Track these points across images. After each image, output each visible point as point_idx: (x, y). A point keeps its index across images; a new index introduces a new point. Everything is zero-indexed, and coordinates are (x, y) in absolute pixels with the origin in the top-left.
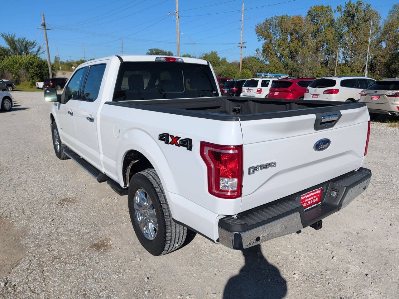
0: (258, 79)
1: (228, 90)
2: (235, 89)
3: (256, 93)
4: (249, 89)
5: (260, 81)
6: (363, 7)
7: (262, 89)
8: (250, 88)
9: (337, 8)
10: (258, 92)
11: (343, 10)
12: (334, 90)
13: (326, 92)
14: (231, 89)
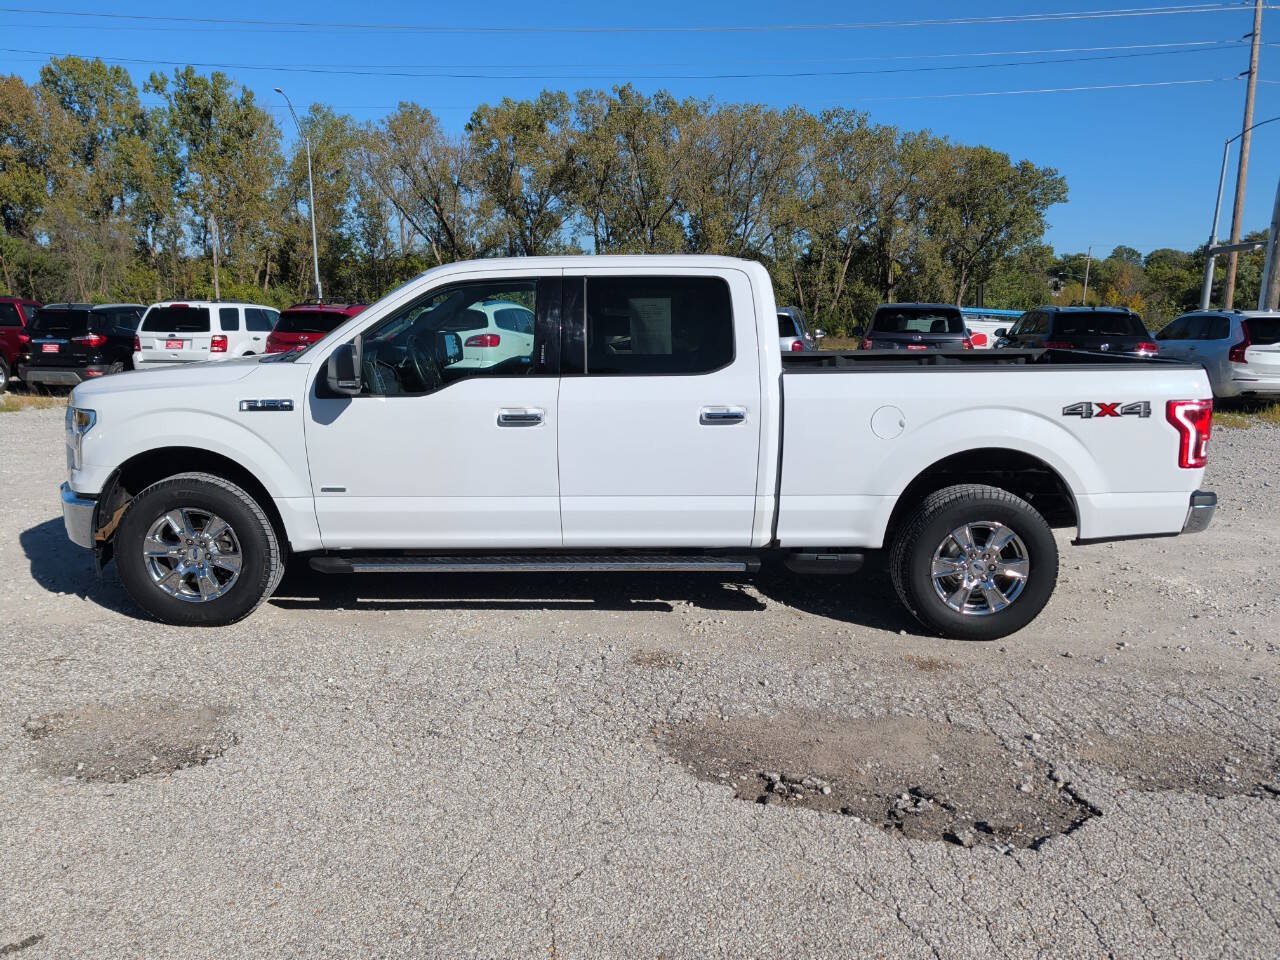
0: (203, 305)
1: (59, 341)
2: (93, 337)
3: (208, 351)
4: (172, 339)
5: (214, 310)
6: (234, 94)
7: (224, 337)
8: (178, 335)
9: (151, 79)
10: (216, 348)
11: (171, 88)
12: (489, 338)
13: (473, 343)
14: (78, 339)
